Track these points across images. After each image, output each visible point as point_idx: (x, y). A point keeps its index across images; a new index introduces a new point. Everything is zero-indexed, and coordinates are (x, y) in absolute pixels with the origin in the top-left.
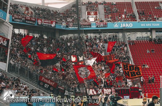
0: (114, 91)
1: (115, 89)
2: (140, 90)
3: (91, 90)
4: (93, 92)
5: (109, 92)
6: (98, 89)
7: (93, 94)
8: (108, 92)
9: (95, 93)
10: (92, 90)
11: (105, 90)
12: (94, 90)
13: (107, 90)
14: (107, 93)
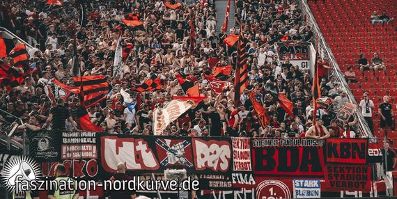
0: (243, 156)
1: (251, 143)
2: (372, 152)
3: (128, 146)
4: (138, 157)
5: (220, 161)
6: (168, 142)
7: (138, 167)
8: (214, 157)
9: (150, 161)
10: (136, 144)
11: (200, 147)
12: (142, 147)
13: (214, 147)
14: (210, 165)
